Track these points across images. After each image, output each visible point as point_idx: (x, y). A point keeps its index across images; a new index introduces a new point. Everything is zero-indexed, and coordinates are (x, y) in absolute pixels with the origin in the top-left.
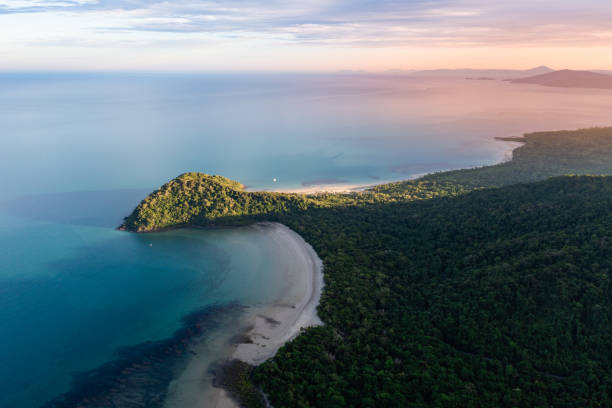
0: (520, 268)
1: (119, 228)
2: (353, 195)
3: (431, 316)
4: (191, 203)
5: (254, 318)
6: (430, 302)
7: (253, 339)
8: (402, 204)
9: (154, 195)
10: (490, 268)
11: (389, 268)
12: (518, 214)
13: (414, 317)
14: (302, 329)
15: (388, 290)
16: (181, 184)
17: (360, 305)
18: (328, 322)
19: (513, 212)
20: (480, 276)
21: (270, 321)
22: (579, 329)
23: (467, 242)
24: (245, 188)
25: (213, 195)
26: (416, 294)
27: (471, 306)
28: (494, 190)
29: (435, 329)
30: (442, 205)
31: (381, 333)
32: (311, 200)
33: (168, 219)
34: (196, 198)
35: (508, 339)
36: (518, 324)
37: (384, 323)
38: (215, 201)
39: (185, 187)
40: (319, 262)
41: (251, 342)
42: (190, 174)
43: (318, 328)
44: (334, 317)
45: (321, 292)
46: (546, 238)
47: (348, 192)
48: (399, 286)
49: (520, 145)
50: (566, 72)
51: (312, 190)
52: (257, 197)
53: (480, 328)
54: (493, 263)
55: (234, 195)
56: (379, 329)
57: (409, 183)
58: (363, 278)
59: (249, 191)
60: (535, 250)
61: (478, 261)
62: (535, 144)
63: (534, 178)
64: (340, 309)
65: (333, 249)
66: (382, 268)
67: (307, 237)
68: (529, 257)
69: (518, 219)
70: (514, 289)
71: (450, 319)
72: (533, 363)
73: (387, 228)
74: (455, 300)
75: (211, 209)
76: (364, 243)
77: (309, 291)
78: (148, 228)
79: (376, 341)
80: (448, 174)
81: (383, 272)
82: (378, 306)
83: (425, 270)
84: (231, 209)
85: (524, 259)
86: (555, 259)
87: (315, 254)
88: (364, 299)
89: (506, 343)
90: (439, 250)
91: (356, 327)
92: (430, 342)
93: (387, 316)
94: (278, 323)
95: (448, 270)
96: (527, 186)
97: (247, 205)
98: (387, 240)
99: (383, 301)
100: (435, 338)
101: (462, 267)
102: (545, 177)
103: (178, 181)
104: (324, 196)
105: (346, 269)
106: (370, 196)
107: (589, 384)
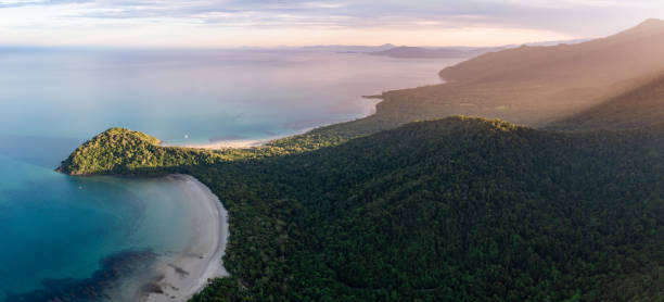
0: (392, 201)
1: (56, 170)
2: (253, 150)
3: (325, 258)
4: (115, 154)
5: (164, 268)
6: (324, 243)
7: (163, 289)
8: (294, 156)
9: (86, 144)
10: (369, 205)
11: (286, 215)
12: (385, 156)
13: (311, 261)
14: (209, 280)
15: (286, 236)
16: (109, 137)
17: (262, 253)
18: (233, 273)
19: (381, 155)
20: (362, 214)
21: (179, 270)
22: (439, 243)
23: (349, 184)
24: (162, 142)
25: (134, 147)
26: (311, 238)
27: (358, 242)
28: (366, 138)
29: (330, 271)
30: (327, 154)
31: (282, 281)
32: (217, 155)
33: (95, 166)
34: (120, 150)
35: (390, 266)
36: (396, 250)
37: (284, 269)
38: (135, 153)
39: (112, 140)
40: (225, 213)
41: (161, 292)
42: (116, 129)
43: (224, 279)
44: (239, 267)
45: (226, 242)
46: (407, 172)
47: (248, 147)
48: (296, 232)
49: (381, 100)
50: (404, 48)
51: (218, 146)
52: (171, 152)
53: (367, 261)
54: (371, 201)
55: (151, 149)
56: (280, 277)
57: (299, 137)
58: (264, 226)
59: (164, 145)
60: (400, 184)
61: (360, 200)
62: (390, 100)
63: (393, 126)
64: (244, 258)
65: (237, 200)
66: (280, 216)
67: (214, 188)
68: (397, 190)
69: (386, 160)
70: (390, 220)
71: (342, 258)
72: (411, 283)
73: (283, 178)
74: (344, 239)
75: (132, 159)
76: (263, 193)
77: (216, 240)
78: (79, 173)
79: (278, 290)
80: (329, 127)
81: (281, 219)
82: (279, 254)
83: (317, 214)
84: (149, 161)
85: (394, 192)
86: (415, 189)
87: (221, 205)
88: (266, 247)
89: (389, 271)
90: (328, 194)
91: (259, 276)
92: (326, 283)
93: (287, 263)
94: (187, 274)
95: (336, 211)
96: (390, 133)
97: (162, 158)
98: (283, 189)
99: (283, 248)
100: (331, 279)
101: (347, 207)
102: (400, 124)
103: (106, 134)
104: (229, 151)
105: (249, 219)
106: (267, 150)
107: (452, 287)
